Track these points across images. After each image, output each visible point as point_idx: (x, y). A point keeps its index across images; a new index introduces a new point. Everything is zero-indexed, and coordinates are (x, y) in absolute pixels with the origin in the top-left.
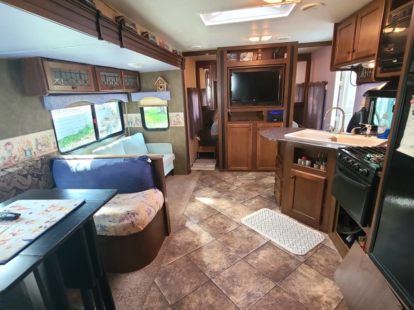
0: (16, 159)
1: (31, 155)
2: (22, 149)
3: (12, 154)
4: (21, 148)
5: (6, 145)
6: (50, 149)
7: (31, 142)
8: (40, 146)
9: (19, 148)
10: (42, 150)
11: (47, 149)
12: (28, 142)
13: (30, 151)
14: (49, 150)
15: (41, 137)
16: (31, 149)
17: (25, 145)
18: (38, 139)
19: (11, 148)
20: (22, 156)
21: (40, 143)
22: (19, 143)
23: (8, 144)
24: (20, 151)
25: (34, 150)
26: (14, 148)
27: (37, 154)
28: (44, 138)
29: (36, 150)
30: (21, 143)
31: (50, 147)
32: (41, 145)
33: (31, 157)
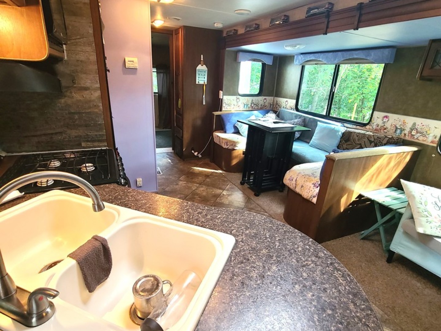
0: (385, 131)
1: (401, 134)
2: (395, 126)
3: (384, 125)
4: (394, 124)
5: (384, 117)
6: (425, 140)
7: (407, 123)
8: (415, 131)
9: (393, 124)
10: (415, 136)
11: (421, 138)
12: (404, 122)
13: (401, 131)
14: (423, 141)
15: (422, 123)
16: (404, 129)
17: (400, 123)
18: (417, 124)
19: (387, 121)
20: (392, 131)
21: (417, 129)
22: (395, 120)
23: (386, 117)
24: (392, 126)
25: (406, 132)
26: (388, 122)
27: (407, 136)
28: (424, 126)
29: (408, 133)
30: (397, 120)
31: (427, 137)
32: (417, 131)
33: (399, 136)
